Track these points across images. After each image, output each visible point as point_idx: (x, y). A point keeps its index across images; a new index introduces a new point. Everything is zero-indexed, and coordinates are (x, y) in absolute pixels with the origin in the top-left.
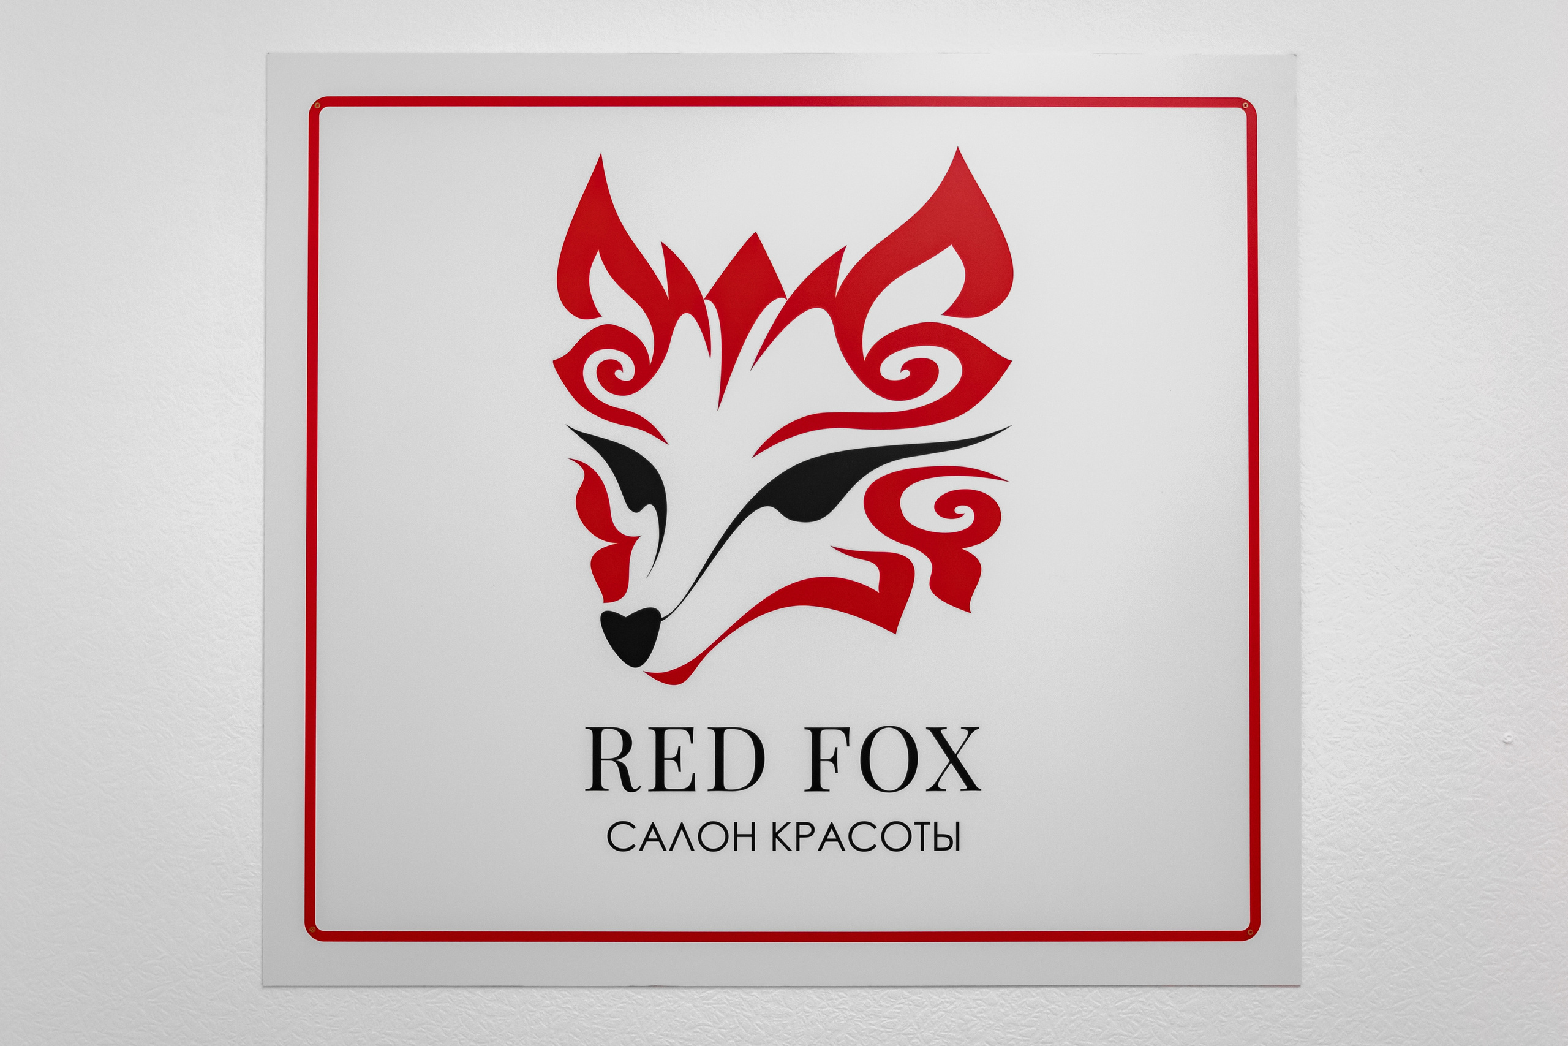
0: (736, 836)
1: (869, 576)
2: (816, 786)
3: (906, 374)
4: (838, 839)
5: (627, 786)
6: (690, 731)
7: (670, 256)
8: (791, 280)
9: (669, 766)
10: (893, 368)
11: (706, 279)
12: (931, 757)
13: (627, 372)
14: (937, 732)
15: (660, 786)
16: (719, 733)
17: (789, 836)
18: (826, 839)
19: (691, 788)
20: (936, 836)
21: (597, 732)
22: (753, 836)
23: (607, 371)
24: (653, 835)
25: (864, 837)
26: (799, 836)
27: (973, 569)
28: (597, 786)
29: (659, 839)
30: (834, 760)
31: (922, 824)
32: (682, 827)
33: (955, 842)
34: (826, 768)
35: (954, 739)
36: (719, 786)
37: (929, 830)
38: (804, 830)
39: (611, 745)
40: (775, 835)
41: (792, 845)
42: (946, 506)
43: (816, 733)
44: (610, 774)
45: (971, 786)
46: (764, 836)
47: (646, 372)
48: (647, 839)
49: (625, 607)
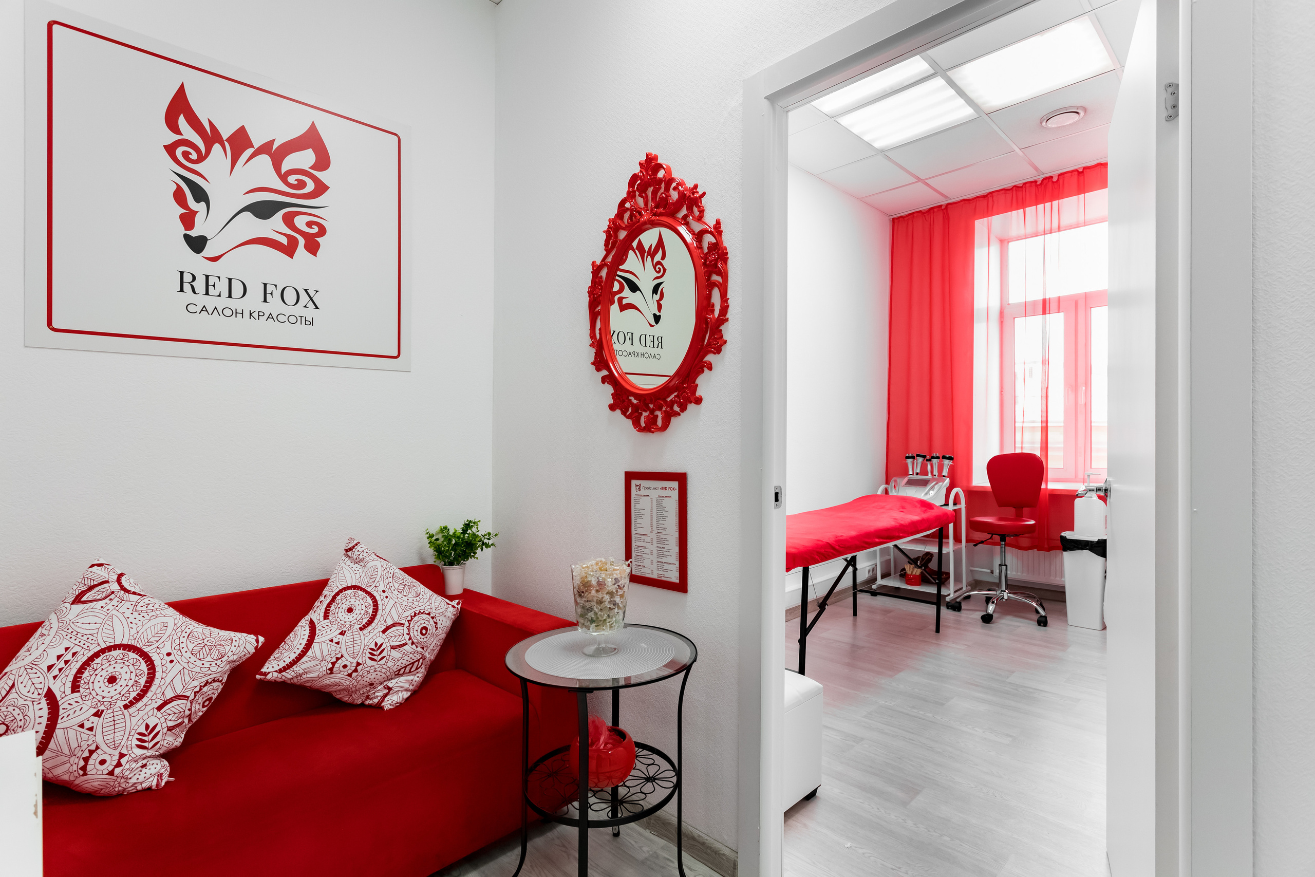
0: (236, 313)
1: (284, 241)
2: (265, 301)
3: (296, 183)
4: (273, 318)
5: (194, 291)
6: (219, 277)
7: (210, 123)
8: (257, 144)
9: (211, 288)
10: (292, 179)
11: (225, 135)
12: (304, 298)
13: (194, 156)
14: (306, 290)
15: (207, 293)
16: (230, 280)
17: (255, 315)
18: (268, 318)
19: (219, 296)
20: (306, 321)
21: (182, 273)
22: (242, 313)
23: (186, 155)
24: (204, 309)
25: (281, 318)
26: (259, 316)
27: (318, 246)
28: (182, 290)
29: (207, 311)
30: (271, 294)
31: (301, 317)
32: (216, 308)
33: (312, 323)
34: (268, 296)
35: (312, 293)
36: (230, 296)
37: (303, 319)
38: (260, 314)
39: (187, 278)
40: (251, 314)
41: (257, 318)
42: (309, 224)
43: (265, 285)
44: (187, 287)
45: (317, 308)
46: (247, 314)
47: (201, 159)
48: (202, 310)
49: (193, 233)
